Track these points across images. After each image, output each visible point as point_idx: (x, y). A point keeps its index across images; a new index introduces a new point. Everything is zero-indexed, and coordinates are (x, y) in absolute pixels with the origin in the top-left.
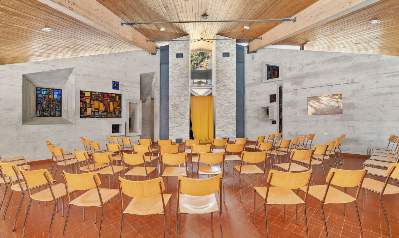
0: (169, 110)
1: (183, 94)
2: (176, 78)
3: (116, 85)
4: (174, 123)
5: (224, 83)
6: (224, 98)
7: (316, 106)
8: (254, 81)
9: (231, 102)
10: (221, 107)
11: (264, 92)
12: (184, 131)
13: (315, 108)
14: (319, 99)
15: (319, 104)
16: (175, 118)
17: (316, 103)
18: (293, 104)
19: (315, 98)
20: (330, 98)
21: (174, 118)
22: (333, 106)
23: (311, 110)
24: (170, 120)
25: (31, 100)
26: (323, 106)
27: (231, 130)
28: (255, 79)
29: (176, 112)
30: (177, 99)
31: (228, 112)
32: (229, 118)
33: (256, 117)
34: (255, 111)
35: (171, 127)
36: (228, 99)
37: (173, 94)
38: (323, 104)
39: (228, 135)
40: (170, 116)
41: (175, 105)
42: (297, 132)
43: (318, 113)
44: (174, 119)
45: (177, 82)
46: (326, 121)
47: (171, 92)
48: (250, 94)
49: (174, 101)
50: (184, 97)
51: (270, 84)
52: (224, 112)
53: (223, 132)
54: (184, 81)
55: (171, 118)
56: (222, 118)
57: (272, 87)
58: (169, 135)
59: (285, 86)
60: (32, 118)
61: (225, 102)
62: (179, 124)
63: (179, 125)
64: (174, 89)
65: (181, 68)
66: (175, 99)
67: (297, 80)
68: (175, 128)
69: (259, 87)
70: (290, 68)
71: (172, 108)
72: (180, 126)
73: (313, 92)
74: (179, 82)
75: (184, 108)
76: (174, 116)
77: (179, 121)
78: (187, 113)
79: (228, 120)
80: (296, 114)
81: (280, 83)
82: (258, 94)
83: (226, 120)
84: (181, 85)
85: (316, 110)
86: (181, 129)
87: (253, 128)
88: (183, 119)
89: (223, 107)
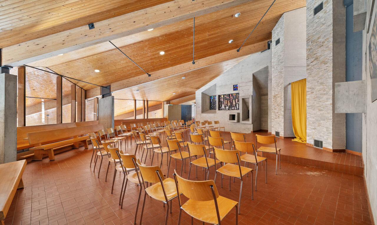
3: (235, 88)
4: (275, 115)
5: (315, 56)
9: (325, 82)
10: (312, 93)
12: (280, 124)
21: (274, 110)
25: (207, 102)
29: (276, 103)
31: (321, 100)
32: (322, 109)
35: (273, 119)
36: (321, 79)
37: (274, 84)
39: (321, 136)
41: (275, 96)
45: (276, 71)
52: (315, 100)
54: (280, 68)
56: (314, 110)
58: (272, 127)
60: (208, 110)
64: (275, 79)
66: (275, 90)
75: (280, 98)
77: (277, 113)
78: (282, 104)
79: (321, 112)
83: (319, 113)
86: (279, 121)
89: (315, 93)
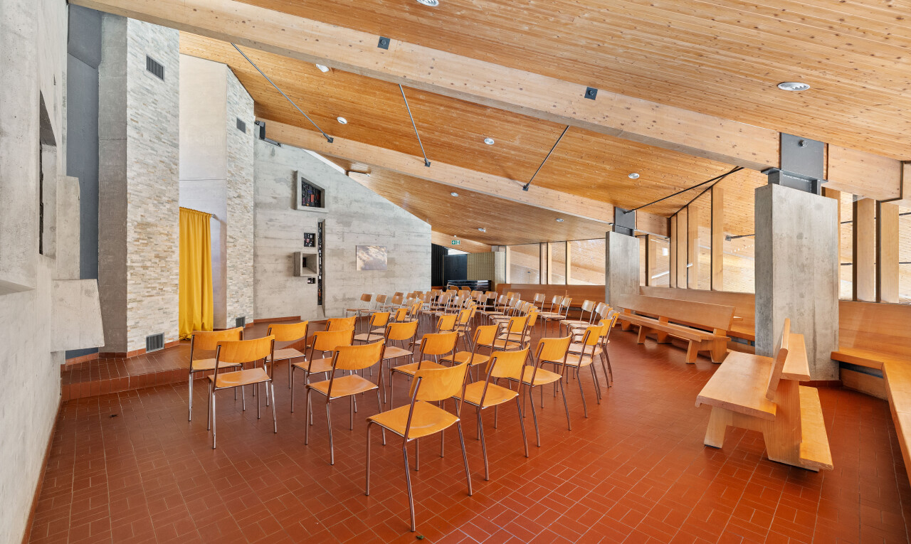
0: (128, 240)
1: (165, 196)
2: (146, 136)
4: (142, 285)
5: (238, 191)
6: (239, 225)
7: (365, 259)
8: (274, 201)
10: (234, 245)
11: (294, 225)
12: (167, 310)
13: (364, 261)
14: (368, 249)
15: (367, 256)
16: (145, 268)
17: (365, 255)
18: (339, 253)
19: (365, 248)
20: (377, 250)
21: (142, 269)
22: (380, 260)
23: (360, 264)
24: (131, 274)
26: (371, 259)
27: (247, 300)
28: (277, 196)
29: (148, 248)
30: (151, 208)
31: (244, 259)
32: (245, 272)
33: (280, 272)
34: (276, 260)
35: (134, 301)
36: (244, 229)
37: (139, 187)
38: (371, 256)
39: (243, 310)
40: (129, 264)
41: (143, 225)
42: (344, 295)
43: (368, 267)
44: (142, 271)
45: (150, 151)
46: (373, 277)
47: (133, 179)
48: (267, 224)
49: (140, 211)
50: (168, 206)
51: (306, 213)
52: (238, 259)
53: (236, 305)
54: (166, 154)
55: (132, 267)
56: (236, 273)
57: (307, 219)
58: (128, 329)
59: (330, 224)
61: (239, 234)
62: (154, 288)
63: (155, 291)
64: (142, 171)
65: (159, 110)
66: (144, 206)
67: (345, 219)
68: (146, 301)
69: (285, 214)
70: (335, 197)
71: (136, 236)
72: (158, 294)
73: (362, 239)
74: (155, 153)
75: (166, 238)
76: (143, 261)
77: (156, 279)
78: (174, 256)
79: (244, 276)
80: (343, 268)
81: (323, 217)
82: (284, 228)
83: (241, 278)
84: (161, 166)
85: (365, 264)
86: (161, 303)
87: (273, 292)
88: (165, 274)
89: (237, 247)
